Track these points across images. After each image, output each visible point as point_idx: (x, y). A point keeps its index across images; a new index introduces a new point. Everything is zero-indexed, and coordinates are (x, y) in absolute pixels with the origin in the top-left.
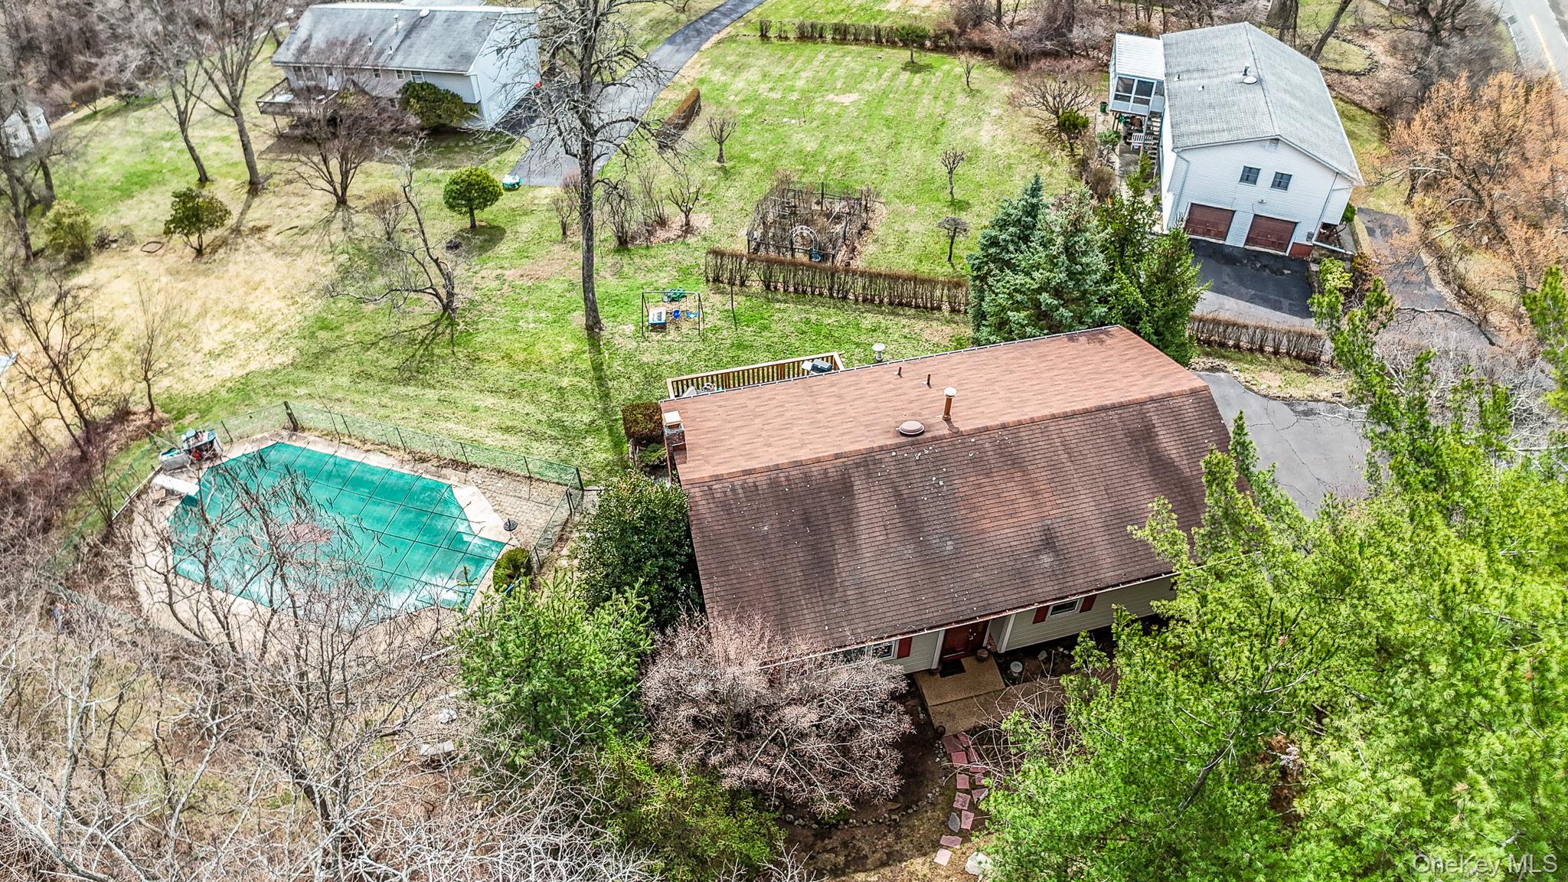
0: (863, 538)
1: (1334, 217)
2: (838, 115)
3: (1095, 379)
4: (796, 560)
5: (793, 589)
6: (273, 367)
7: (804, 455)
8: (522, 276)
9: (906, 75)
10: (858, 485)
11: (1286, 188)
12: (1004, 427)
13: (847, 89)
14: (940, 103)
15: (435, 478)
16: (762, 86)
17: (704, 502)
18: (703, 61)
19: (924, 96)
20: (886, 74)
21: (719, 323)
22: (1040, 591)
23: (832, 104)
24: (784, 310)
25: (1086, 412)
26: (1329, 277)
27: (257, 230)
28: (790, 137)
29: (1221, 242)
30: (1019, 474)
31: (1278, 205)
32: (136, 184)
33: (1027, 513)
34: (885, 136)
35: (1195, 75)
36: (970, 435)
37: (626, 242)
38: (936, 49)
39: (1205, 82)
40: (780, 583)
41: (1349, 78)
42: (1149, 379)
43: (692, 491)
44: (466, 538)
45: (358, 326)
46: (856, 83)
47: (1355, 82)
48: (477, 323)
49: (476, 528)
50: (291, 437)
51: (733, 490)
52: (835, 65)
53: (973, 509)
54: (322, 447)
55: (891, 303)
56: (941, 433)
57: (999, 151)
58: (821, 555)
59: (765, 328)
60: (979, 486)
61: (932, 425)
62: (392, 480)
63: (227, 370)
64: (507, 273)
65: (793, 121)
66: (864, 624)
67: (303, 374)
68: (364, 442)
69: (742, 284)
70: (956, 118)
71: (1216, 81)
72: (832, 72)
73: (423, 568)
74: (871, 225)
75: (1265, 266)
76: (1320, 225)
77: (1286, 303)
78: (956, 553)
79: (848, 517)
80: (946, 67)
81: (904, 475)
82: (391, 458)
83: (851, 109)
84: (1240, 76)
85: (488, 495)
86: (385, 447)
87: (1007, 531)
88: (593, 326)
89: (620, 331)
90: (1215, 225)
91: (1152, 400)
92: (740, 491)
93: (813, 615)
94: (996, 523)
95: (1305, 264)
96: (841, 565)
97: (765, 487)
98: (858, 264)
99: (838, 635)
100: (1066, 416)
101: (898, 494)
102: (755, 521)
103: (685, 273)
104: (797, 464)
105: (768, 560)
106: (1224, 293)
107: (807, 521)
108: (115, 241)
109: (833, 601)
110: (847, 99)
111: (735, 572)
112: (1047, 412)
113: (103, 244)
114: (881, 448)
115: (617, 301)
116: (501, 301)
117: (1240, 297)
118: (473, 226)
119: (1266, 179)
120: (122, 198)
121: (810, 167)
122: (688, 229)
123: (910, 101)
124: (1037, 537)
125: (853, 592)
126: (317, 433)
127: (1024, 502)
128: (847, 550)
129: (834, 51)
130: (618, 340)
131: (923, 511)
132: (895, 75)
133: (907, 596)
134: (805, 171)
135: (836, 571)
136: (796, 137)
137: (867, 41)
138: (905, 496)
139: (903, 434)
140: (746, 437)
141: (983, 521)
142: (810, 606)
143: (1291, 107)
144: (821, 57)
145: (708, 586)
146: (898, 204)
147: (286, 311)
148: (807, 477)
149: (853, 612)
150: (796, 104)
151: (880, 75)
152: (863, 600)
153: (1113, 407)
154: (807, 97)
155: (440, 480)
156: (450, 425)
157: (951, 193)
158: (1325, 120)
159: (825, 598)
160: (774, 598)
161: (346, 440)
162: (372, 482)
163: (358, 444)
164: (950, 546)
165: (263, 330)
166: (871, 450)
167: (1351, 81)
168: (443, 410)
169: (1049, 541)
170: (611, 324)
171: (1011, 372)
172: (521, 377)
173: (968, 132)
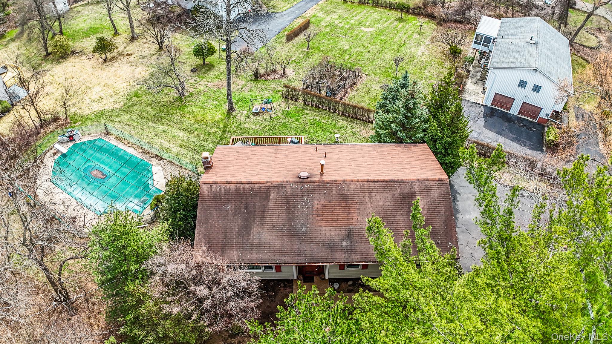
0: (268, 219)
1: (559, 108)
2: (362, 36)
3: (398, 166)
4: (237, 223)
5: (232, 235)
6: (113, 109)
7: (254, 179)
8: (214, 86)
9: (397, 23)
10: (272, 196)
11: (538, 92)
12: (344, 181)
13: (370, 26)
14: (406, 36)
15: (148, 161)
16: (337, 21)
17: (207, 192)
18: (317, 8)
19: (401, 32)
20: (389, 22)
21: (280, 115)
22: (338, 257)
23: (361, 31)
24: (308, 114)
25: (384, 181)
26: (549, 135)
27: (128, 55)
28: (339, 43)
29: (507, 112)
30: (345, 204)
31: (535, 99)
32: (92, 32)
33: (343, 221)
34: (379, 47)
35: (510, 37)
36: (327, 183)
37: (258, 77)
38: (414, 14)
39: (513, 40)
40: (228, 231)
41: (587, 49)
42: (423, 170)
43: (204, 186)
44: (150, 187)
45: (148, 97)
46: (375, 24)
47: (590, 51)
48: (190, 102)
49: (155, 183)
50: (105, 136)
51: (220, 189)
52: (369, 15)
53: (319, 215)
54: (113, 142)
55: (352, 117)
56: (315, 179)
57: (423, 59)
58: (248, 223)
59: (298, 120)
60: (325, 206)
61: (314, 175)
62: (133, 159)
63: (97, 107)
64: (209, 84)
65: (343, 37)
66: (257, 256)
67: (121, 113)
68: (129, 143)
69: (296, 101)
70: (410, 43)
71: (518, 41)
72: (367, 18)
73: (131, 195)
74: (358, 83)
75: (525, 125)
76: (552, 110)
77: (528, 143)
78: (305, 234)
79: (264, 208)
80: (415, 22)
81: (293, 195)
82: (136, 151)
83: (369, 34)
84: (529, 40)
85: (164, 171)
86: (135, 146)
87: (331, 228)
88: (231, 109)
89: (240, 113)
90: (505, 104)
91: (418, 180)
92: (223, 190)
93: (237, 248)
94: (327, 224)
95: (543, 127)
96: (255, 229)
97: (233, 190)
98: (346, 100)
99: (245, 258)
100: (374, 181)
101: (288, 203)
102: (225, 203)
103: (276, 93)
104: (250, 183)
105: (225, 221)
106: (501, 134)
107: (246, 207)
108: (78, 53)
109: (247, 243)
110: (368, 30)
111: (211, 223)
112: (366, 178)
113: (74, 53)
114: (287, 182)
115: (245, 101)
116: (202, 94)
117: (508, 137)
118: (204, 63)
119: (529, 86)
120: (86, 37)
121: (343, 56)
122: (284, 75)
123: (394, 34)
124: (344, 234)
125: (256, 241)
126: (114, 137)
127: (343, 216)
128: (259, 223)
129: (371, 10)
130: (239, 117)
131: (297, 212)
132: (392, 22)
133: (279, 247)
134: (340, 57)
135: (252, 231)
136: (342, 43)
137: (386, 7)
138: (291, 204)
139: (299, 178)
140: (238, 167)
141: (321, 222)
142: (237, 243)
143: (548, 56)
144: (365, 11)
145: (198, 227)
146: (372, 76)
147: (125, 88)
148: (252, 189)
149: (253, 250)
150: (348, 29)
151: (386, 22)
152: (260, 245)
153: (398, 181)
154: (353, 27)
155: (149, 162)
156: (162, 141)
157: (396, 74)
158: (563, 64)
159: (244, 241)
160: (223, 237)
161: (123, 141)
162: (126, 159)
163: (126, 143)
164: (304, 229)
165: (115, 94)
166: (283, 182)
167: (588, 51)
168: (163, 135)
169: (349, 236)
170: (238, 110)
171: (364, 157)
172: (197, 126)
173: (413, 49)
